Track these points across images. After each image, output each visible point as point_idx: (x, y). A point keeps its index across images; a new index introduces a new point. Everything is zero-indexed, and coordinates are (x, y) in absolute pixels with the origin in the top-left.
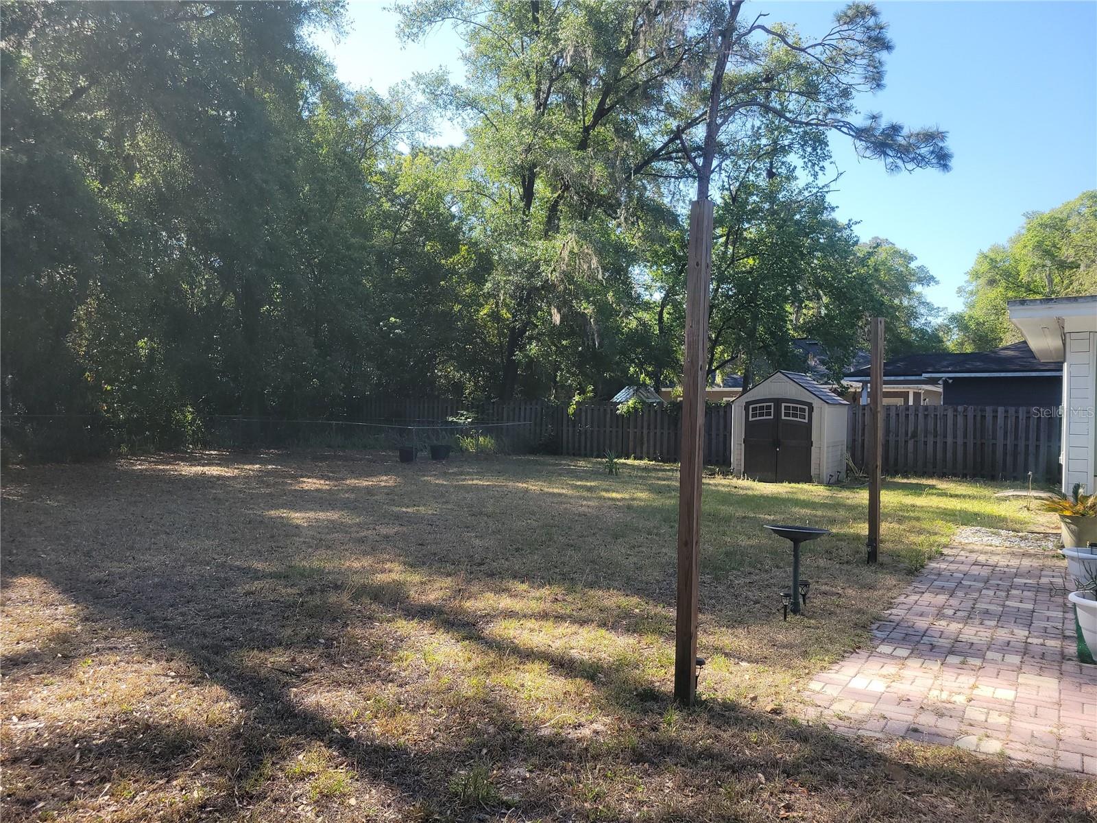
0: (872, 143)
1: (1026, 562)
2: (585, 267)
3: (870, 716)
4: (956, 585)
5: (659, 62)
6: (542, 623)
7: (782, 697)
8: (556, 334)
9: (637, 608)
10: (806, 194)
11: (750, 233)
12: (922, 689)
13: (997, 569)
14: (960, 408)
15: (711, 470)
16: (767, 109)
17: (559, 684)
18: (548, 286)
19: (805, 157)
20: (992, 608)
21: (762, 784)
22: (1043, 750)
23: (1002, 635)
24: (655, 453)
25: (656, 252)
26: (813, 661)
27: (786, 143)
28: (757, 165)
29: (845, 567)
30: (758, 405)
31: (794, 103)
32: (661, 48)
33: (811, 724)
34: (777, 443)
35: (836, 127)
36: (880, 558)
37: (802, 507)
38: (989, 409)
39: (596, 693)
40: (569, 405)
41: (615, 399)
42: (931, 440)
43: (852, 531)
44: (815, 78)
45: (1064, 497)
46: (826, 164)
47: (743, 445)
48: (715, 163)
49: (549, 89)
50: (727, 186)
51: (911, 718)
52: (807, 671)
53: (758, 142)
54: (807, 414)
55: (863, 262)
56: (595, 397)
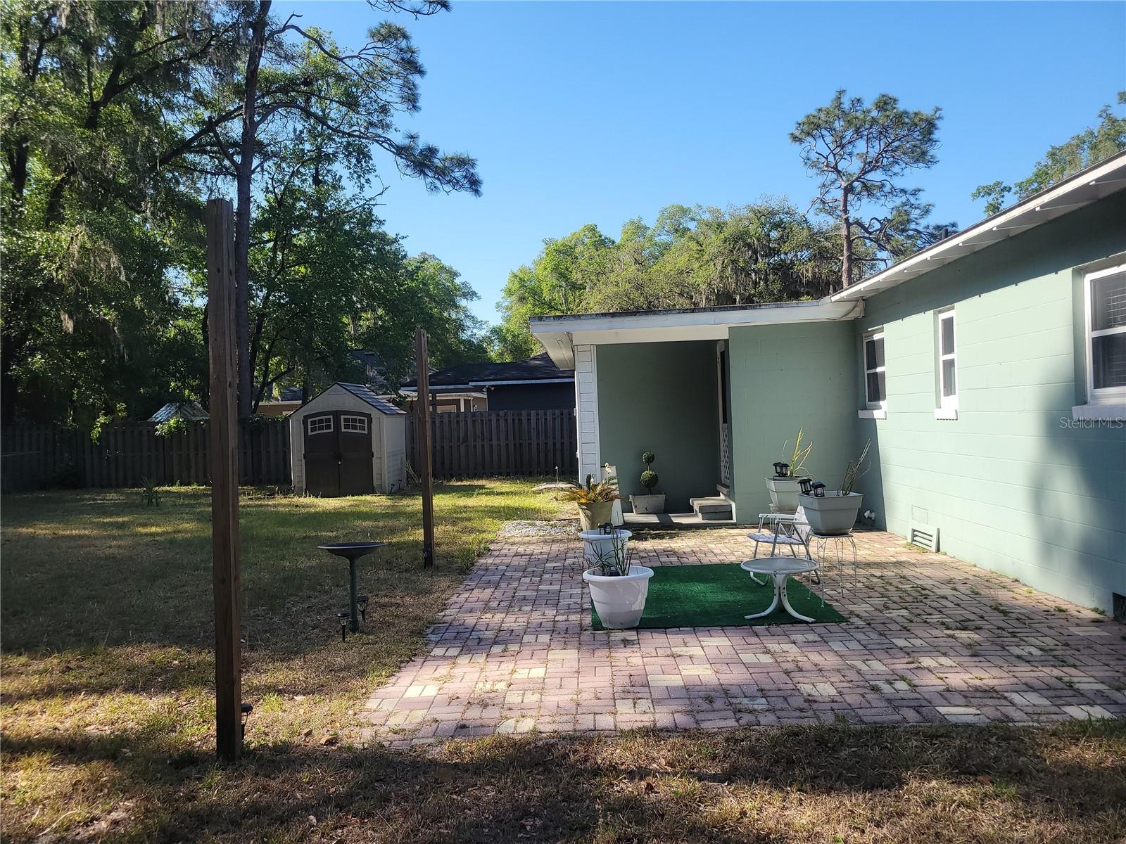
0: (412, 161)
1: (555, 547)
2: (103, 265)
3: (422, 723)
4: (499, 577)
5: (183, 43)
6: (46, 702)
7: (338, 725)
8: (68, 343)
9: (175, 660)
10: (354, 205)
11: (300, 240)
12: (470, 684)
13: (533, 557)
14: (501, 413)
15: (269, 490)
16: (308, 114)
17: (67, 774)
18: (52, 286)
19: (350, 168)
20: (528, 593)
21: (314, 826)
22: (566, 718)
23: (536, 617)
24: (205, 476)
25: (196, 254)
26: (370, 679)
27: (331, 151)
28: (302, 170)
29: (404, 575)
30: (317, 419)
31: (335, 112)
32: (184, 28)
33: (366, 746)
34: (339, 457)
35: (377, 141)
36: (436, 562)
37: (365, 520)
38: (524, 413)
39: (118, 774)
40: (92, 428)
41: (153, 419)
42: (479, 444)
43: (411, 538)
44: (354, 90)
45: (580, 487)
46: (371, 176)
47: (304, 461)
48: (256, 162)
49: (40, 50)
50: (271, 189)
51: (460, 714)
52: (364, 690)
53: (301, 146)
54: (366, 425)
55: (411, 275)
56: (128, 416)
